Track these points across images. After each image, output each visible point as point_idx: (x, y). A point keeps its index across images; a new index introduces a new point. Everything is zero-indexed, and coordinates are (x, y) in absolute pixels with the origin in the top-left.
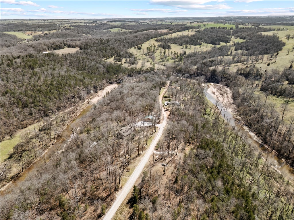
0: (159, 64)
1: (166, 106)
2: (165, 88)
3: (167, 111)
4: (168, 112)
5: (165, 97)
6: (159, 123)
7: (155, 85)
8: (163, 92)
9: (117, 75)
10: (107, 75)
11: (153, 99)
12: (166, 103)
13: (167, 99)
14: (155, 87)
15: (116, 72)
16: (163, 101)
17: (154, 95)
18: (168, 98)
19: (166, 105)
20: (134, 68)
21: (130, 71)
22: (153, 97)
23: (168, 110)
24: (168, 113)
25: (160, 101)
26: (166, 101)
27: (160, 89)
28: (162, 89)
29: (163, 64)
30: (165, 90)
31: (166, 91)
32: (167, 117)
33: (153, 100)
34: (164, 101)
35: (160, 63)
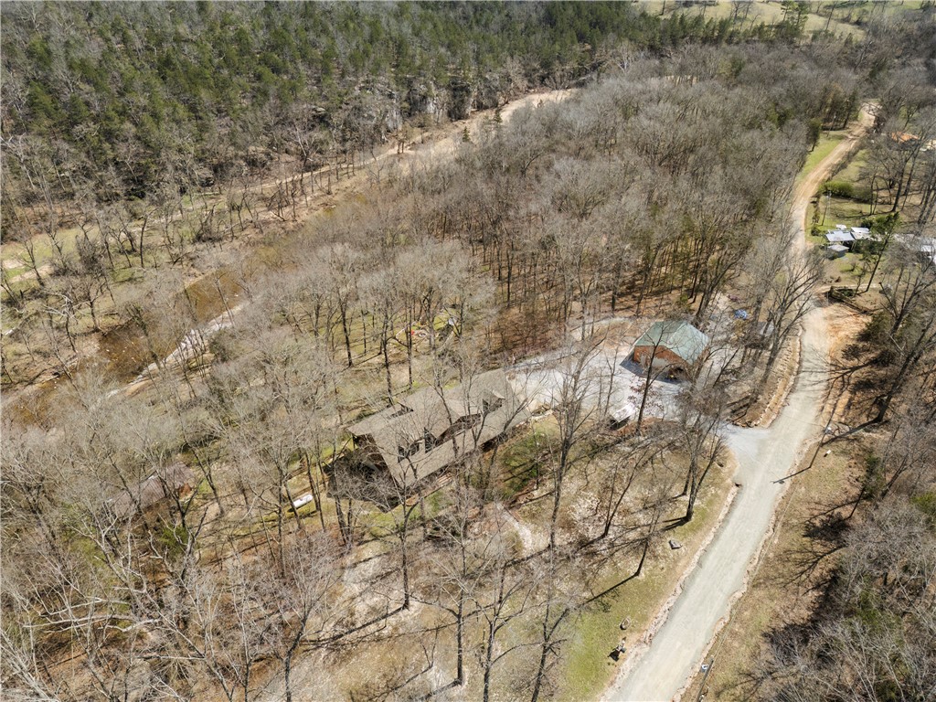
0: (830, 16)
1: (834, 256)
2: (841, 138)
3: (836, 306)
4: (847, 311)
5: (842, 194)
6: (744, 411)
7: (788, 106)
8: (825, 156)
9: (588, 47)
10: (537, 38)
11: (746, 192)
12: (839, 235)
13: (850, 206)
14: (782, 119)
15: (586, 28)
16: (816, 218)
17: (766, 167)
18: (859, 201)
19: (841, 254)
20: (689, 22)
21: (664, 32)
22: (752, 178)
23: (850, 293)
24: (852, 325)
25: (800, 211)
26: (840, 217)
27: (813, 137)
28: (822, 140)
29: (855, 18)
30: (844, 147)
31: (850, 157)
32: (835, 365)
33: (742, 202)
34: (826, 220)
35: (836, 12)
